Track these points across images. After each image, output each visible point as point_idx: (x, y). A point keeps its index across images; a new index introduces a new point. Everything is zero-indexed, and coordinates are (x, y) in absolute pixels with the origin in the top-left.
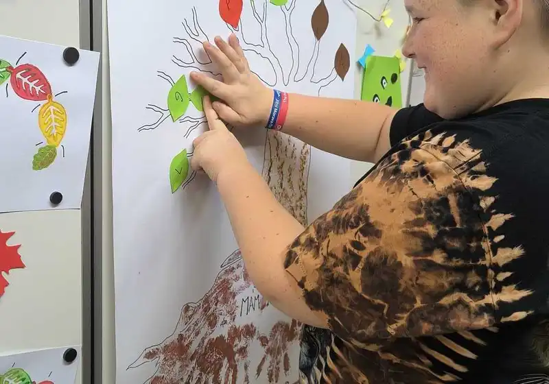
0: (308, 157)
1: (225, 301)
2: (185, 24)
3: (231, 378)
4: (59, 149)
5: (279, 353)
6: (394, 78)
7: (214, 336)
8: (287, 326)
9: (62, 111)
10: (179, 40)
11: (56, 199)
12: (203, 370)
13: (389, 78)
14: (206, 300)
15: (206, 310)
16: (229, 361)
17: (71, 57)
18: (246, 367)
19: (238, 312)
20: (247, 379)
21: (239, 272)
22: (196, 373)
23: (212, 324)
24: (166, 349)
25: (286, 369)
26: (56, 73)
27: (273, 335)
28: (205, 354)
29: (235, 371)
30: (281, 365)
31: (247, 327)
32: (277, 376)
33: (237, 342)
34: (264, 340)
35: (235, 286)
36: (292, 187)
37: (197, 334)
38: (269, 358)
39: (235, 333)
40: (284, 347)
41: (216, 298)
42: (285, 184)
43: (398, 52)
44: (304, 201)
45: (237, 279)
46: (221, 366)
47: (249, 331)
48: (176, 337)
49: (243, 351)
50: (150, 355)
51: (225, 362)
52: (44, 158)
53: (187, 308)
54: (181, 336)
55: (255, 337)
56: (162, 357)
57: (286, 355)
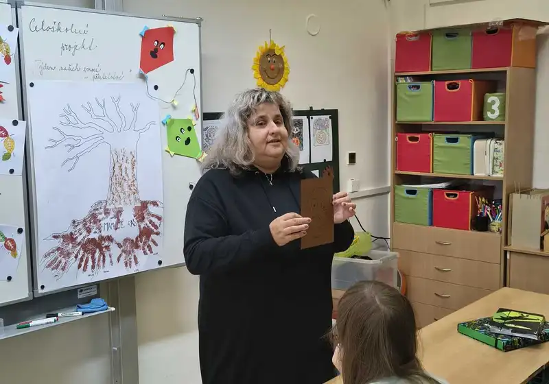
0: (136, 163)
1: (95, 222)
2: (64, 110)
3: (102, 259)
4: (12, 154)
5: (130, 253)
6: (189, 129)
7: (90, 237)
8: (133, 241)
9: (13, 141)
10: (62, 116)
11: (12, 171)
12: (85, 251)
13: (186, 128)
14: (84, 220)
15: (84, 225)
16: (100, 251)
17: (15, 123)
18: (110, 256)
19: (102, 229)
20: (111, 262)
21: (102, 210)
22: (82, 252)
23: (89, 231)
24: (63, 237)
25: (136, 262)
26: (10, 129)
27: (125, 244)
28: (85, 244)
29: (104, 257)
30: (133, 260)
31: (108, 236)
32: (130, 265)
33: (103, 242)
34: (119, 245)
35: (100, 217)
36: (128, 176)
37: (81, 234)
38: (124, 255)
39: (102, 238)
40: (133, 251)
41: (90, 221)
42: (124, 174)
43: (191, 117)
44: (135, 183)
45: (101, 214)
46: (95, 252)
47: (110, 239)
48: (69, 233)
49: (107, 247)
50: (56, 237)
51: (98, 250)
52: (7, 157)
53: (74, 222)
54: (72, 234)
55: (114, 242)
56: (62, 239)
57: (135, 256)
